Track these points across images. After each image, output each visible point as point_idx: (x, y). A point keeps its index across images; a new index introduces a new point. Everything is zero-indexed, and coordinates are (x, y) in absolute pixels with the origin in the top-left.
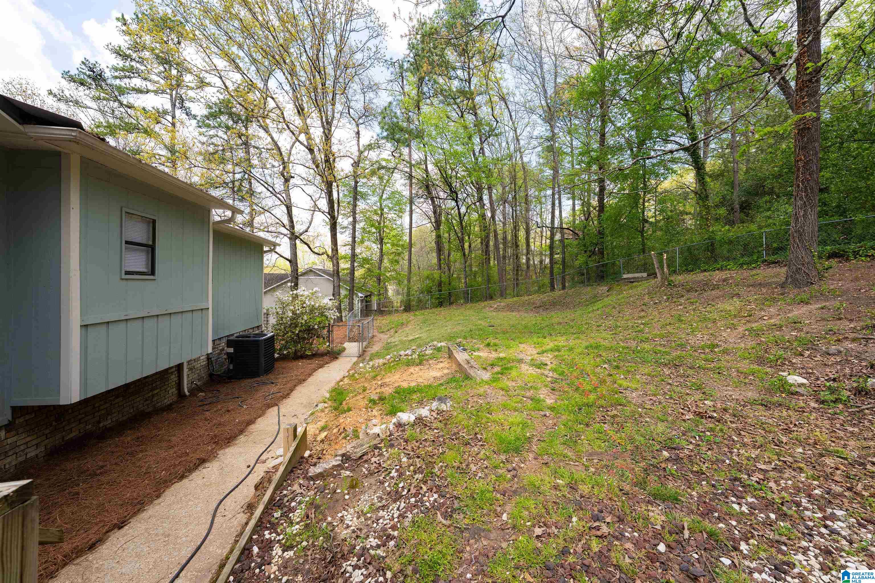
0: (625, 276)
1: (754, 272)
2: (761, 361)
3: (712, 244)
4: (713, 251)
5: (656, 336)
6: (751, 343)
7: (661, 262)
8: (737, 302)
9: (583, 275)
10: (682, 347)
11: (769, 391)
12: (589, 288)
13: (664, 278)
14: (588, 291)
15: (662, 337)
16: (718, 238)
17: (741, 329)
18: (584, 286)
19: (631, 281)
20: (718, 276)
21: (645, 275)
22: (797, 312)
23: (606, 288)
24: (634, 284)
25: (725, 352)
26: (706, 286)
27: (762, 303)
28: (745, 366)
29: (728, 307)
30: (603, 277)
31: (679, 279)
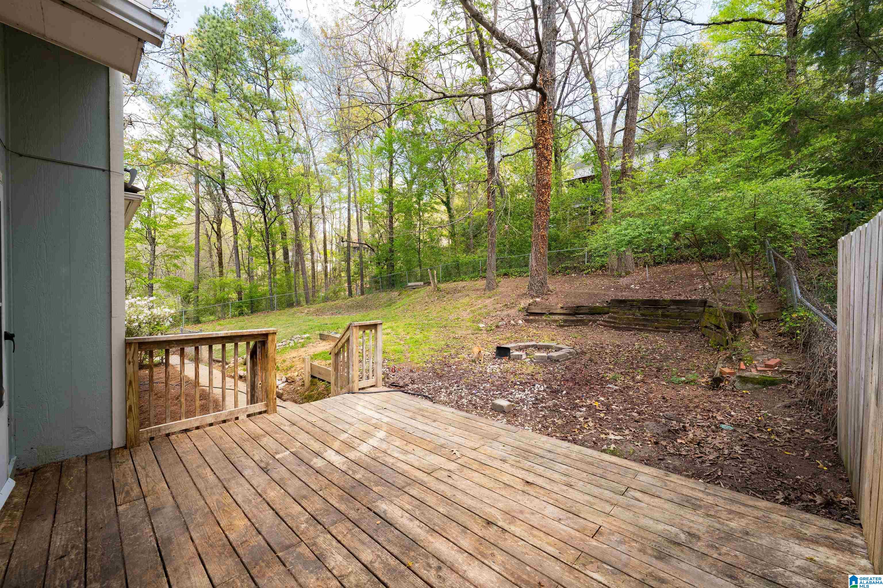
0: (409, 284)
1: (476, 282)
2: (473, 322)
3: (458, 265)
4: (458, 269)
5: (435, 317)
6: (471, 315)
7: (433, 276)
8: (467, 299)
9: (378, 283)
10: (447, 320)
11: (475, 330)
12: (384, 294)
13: (435, 286)
14: (384, 296)
15: (438, 317)
16: (460, 261)
17: (468, 311)
18: (380, 292)
19: (413, 288)
20: (461, 284)
21: (422, 283)
22: (488, 301)
23: (396, 293)
24: (416, 290)
25: (462, 320)
26: (456, 291)
27: (477, 298)
28: (469, 324)
29: (464, 301)
30: (393, 285)
31: (442, 286)
